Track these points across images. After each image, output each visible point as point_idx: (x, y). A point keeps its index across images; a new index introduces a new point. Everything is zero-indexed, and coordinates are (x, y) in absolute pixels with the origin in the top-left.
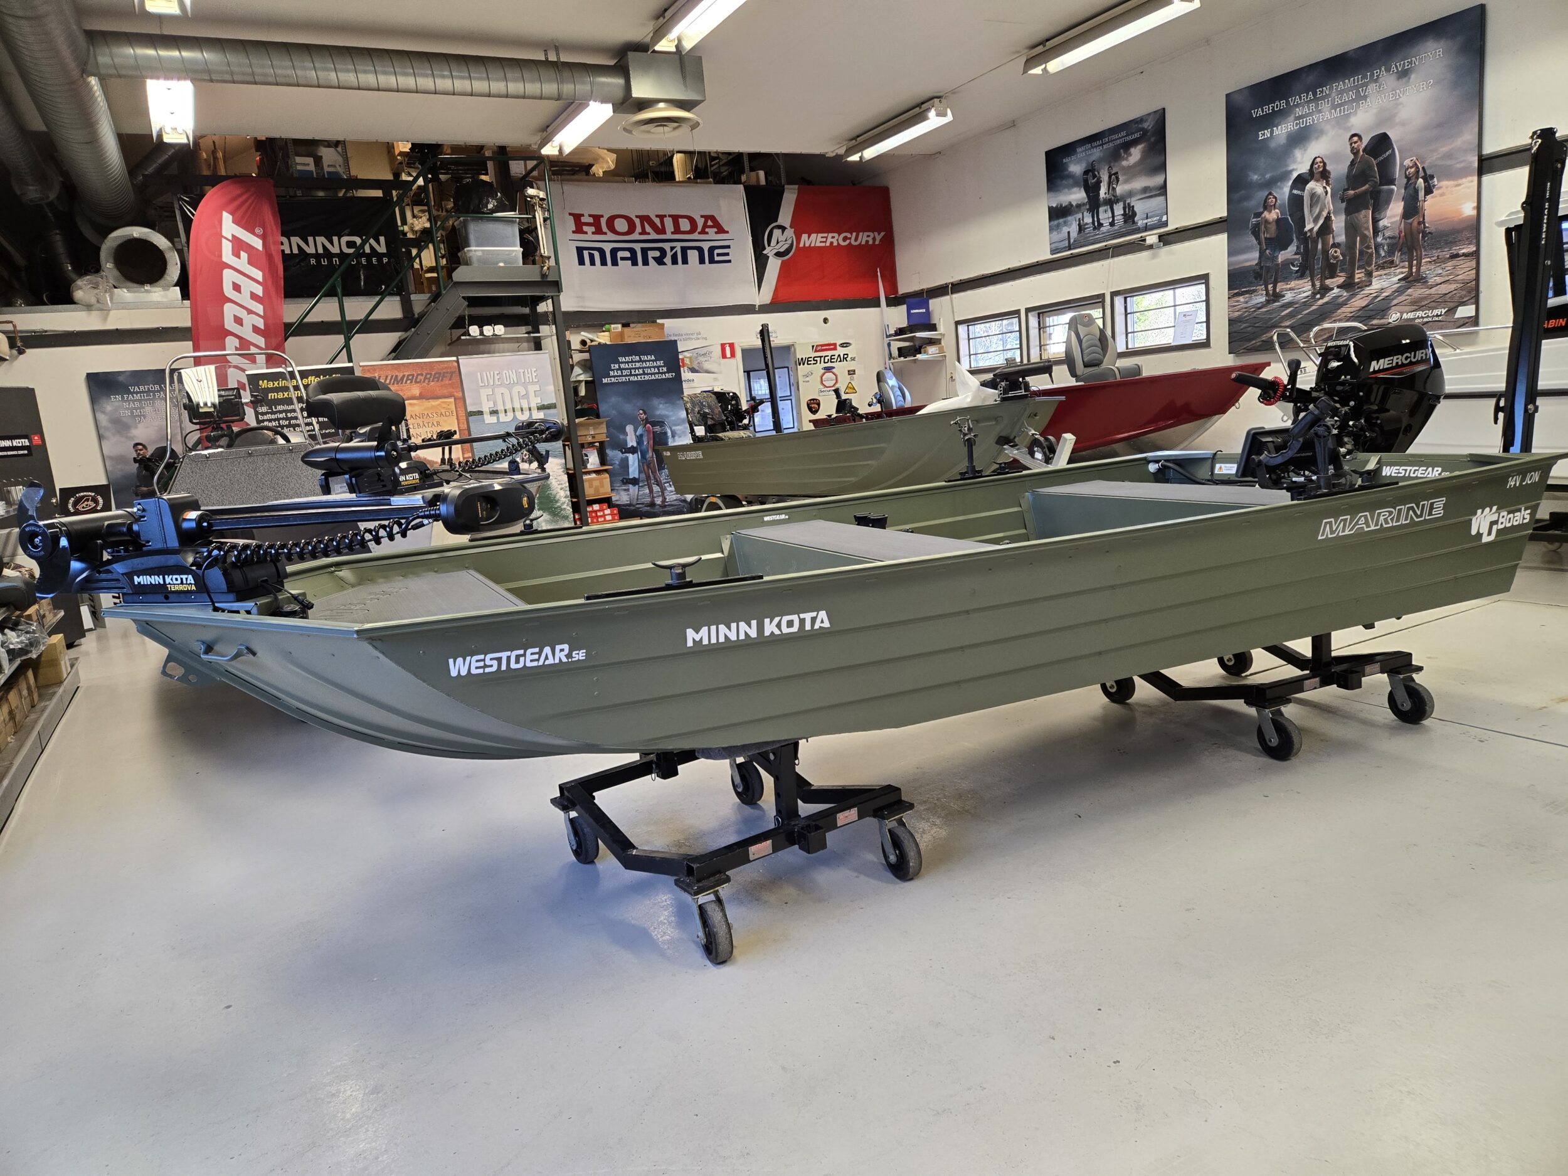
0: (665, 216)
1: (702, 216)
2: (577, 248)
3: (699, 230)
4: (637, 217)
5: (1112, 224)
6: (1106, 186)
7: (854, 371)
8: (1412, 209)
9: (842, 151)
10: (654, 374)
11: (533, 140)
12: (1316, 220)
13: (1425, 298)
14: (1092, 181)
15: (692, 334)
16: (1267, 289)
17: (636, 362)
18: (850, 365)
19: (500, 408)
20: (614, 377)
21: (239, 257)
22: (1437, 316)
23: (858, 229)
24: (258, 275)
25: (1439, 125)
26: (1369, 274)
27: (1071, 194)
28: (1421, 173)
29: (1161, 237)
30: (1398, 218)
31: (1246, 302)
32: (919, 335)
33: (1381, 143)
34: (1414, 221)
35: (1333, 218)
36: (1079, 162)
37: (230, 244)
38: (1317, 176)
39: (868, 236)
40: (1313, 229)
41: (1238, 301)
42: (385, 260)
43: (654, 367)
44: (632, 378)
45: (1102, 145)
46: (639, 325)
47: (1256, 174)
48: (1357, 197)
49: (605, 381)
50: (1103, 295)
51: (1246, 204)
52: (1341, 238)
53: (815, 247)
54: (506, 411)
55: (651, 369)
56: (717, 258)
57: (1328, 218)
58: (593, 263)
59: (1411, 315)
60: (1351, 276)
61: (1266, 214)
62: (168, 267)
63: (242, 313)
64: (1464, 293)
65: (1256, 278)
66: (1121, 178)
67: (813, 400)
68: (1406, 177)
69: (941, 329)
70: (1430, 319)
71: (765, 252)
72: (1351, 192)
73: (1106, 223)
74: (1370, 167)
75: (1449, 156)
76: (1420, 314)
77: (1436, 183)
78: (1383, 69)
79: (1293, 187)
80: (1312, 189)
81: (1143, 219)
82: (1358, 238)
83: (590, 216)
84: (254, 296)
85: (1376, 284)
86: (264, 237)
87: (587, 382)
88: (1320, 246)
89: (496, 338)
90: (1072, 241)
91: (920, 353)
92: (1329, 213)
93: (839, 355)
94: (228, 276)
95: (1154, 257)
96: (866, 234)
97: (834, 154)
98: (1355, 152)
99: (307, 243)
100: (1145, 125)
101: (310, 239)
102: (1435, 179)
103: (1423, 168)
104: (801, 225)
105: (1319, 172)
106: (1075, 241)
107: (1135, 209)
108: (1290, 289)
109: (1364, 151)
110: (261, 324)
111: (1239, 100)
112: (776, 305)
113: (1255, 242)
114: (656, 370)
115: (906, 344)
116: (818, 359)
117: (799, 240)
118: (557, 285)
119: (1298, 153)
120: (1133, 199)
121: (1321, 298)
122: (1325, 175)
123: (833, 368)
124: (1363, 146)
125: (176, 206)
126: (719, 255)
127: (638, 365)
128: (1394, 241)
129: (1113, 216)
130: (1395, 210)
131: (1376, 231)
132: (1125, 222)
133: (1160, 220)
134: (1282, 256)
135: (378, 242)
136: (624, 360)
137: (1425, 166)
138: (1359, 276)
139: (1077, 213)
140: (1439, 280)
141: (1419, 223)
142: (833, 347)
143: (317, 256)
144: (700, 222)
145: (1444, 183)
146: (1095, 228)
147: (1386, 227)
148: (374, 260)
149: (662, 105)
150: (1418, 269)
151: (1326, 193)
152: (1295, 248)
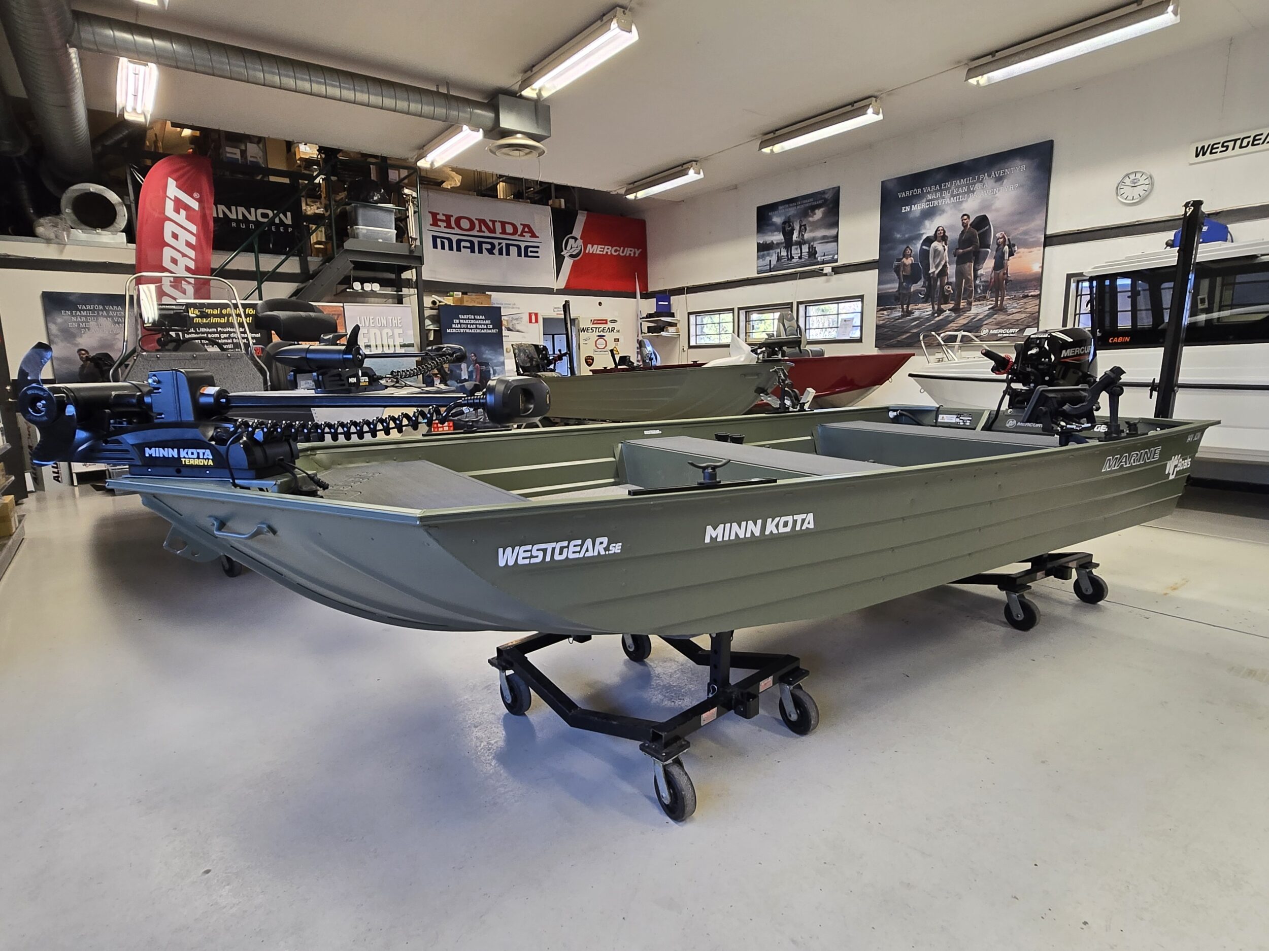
0: (496, 221)
1: (521, 224)
2: (433, 236)
3: (519, 233)
4: (476, 219)
5: (800, 258)
6: (797, 233)
7: (618, 339)
8: (1000, 264)
9: (622, 191)
10: (484, 329)
11: (410, 155)
12: (937, 267)
13: (1005, 322)
14: (788, 229)
15: (510, 304)
16: (902, 308)
17: (471, 319)
18: (615, 335)
19: (373, 344)
20: (455, 328)
21: (178, 213)
22: (1012, 333)
23: (625, 245)
24: (193, 228)
25: (1020, 213)
26: (970, 304)
27: (773, 236)
28: (1007, 242)
29: (833, 269)
30: (991, 270)
31: (888, 315)
32: (663, 319)
33: (982, 222)
34: (1001, 272)
35: (948, 266)
36: (780, 216)
37: (173, 203)
38: (938, 239)
39: (631, 251)
40: (934, 272)
41: (883, 314)
42: (290, 230)
43: (484, 324)
44: (468, 331)
45: (797, 206)
46: (474, 294)
47: (899, 234)
48: (964, 254)
49: (448, 331)
50: (792, 303)
51: (891, 252)
52: (953, 280)
53: (596, 254)
54: (376, 346)
55: (482, 325)
56: (530, 254)
57: (945, 266)
58: (443, 248)
59: (995, 332)
60: (958, 304)
61: (904, 260)
62: (117, 217)
63: (178, 256)
64: (1030, 320)
65: (895, 300)
66: (808, 228)
67: (589, 356)
68: (997, 244)
69: (678, 316)
70: (1008, 335)
71: (562, 253)
72: (961, 251)
73: (796, 257)
74: (975, 236)
75: (1026, 233)
76: (1001, 331)
77: (1016, 249)
78: (986, 174)
79: (923, 244)
80: (935, 247)
81: (822, 256)
82: (964, 280)
83: (443, 215)
84: (188, 244)
85: (974, 310)
86: (200, 201)
87: (434, 330)
88: (939, 283)
89: (373, 294)
90: (772, 266)
91: (663, 331)
92: (946, 263)
93: (609, 328)
94: (169, 228)
95: (828, 281)
96: (629, 249)
97: (616, 193)
98: (964, 225)
99: (230, 211)
100: (826, 196)
101: (233, 208)
102: (1016, 247)
103: (1009, 239)
104: (587, 239)
105: (941, 236)
106: (774, 266)
107: (816, 249)
108: (918, 309)
109: (971, 225)
110: (192, 265)
111: (890, 186)
112: (567, 290)
113: (896, 277)
114: (485, 327)
115: (652, 325)
116: (594, 329)
117: (585, 249)
118: (420, 260)
119: (927, 223)
120: (815, 243)
121: (938, 316)
122: (944, 238)
123: (604, 336)
124: (970, 222)
125: (128, 172)
126: (531, 252)
127: (473, 322)
128: (987, 284)
129: (801, 253)
130: (989, 265)
131: (976, 277)
132: (809, 257)
133: (833, 258)
134: (913, 288)
135: (286, 216)
136: (463, 317)
137: (1010, 238)
138: (963, 304)
139: (776, 248)
140: (1015, 310)
141: (1004, 274)
142: (606, 322)
143: (237, 221)
144: (520, 228)
145: (1022, 250)
146: (788, 259)
147: (982, 275)
148: (282, 229)
149: (519, 135)
150: (1002, 303)
151: (945, 250)
152: (922, 283)
